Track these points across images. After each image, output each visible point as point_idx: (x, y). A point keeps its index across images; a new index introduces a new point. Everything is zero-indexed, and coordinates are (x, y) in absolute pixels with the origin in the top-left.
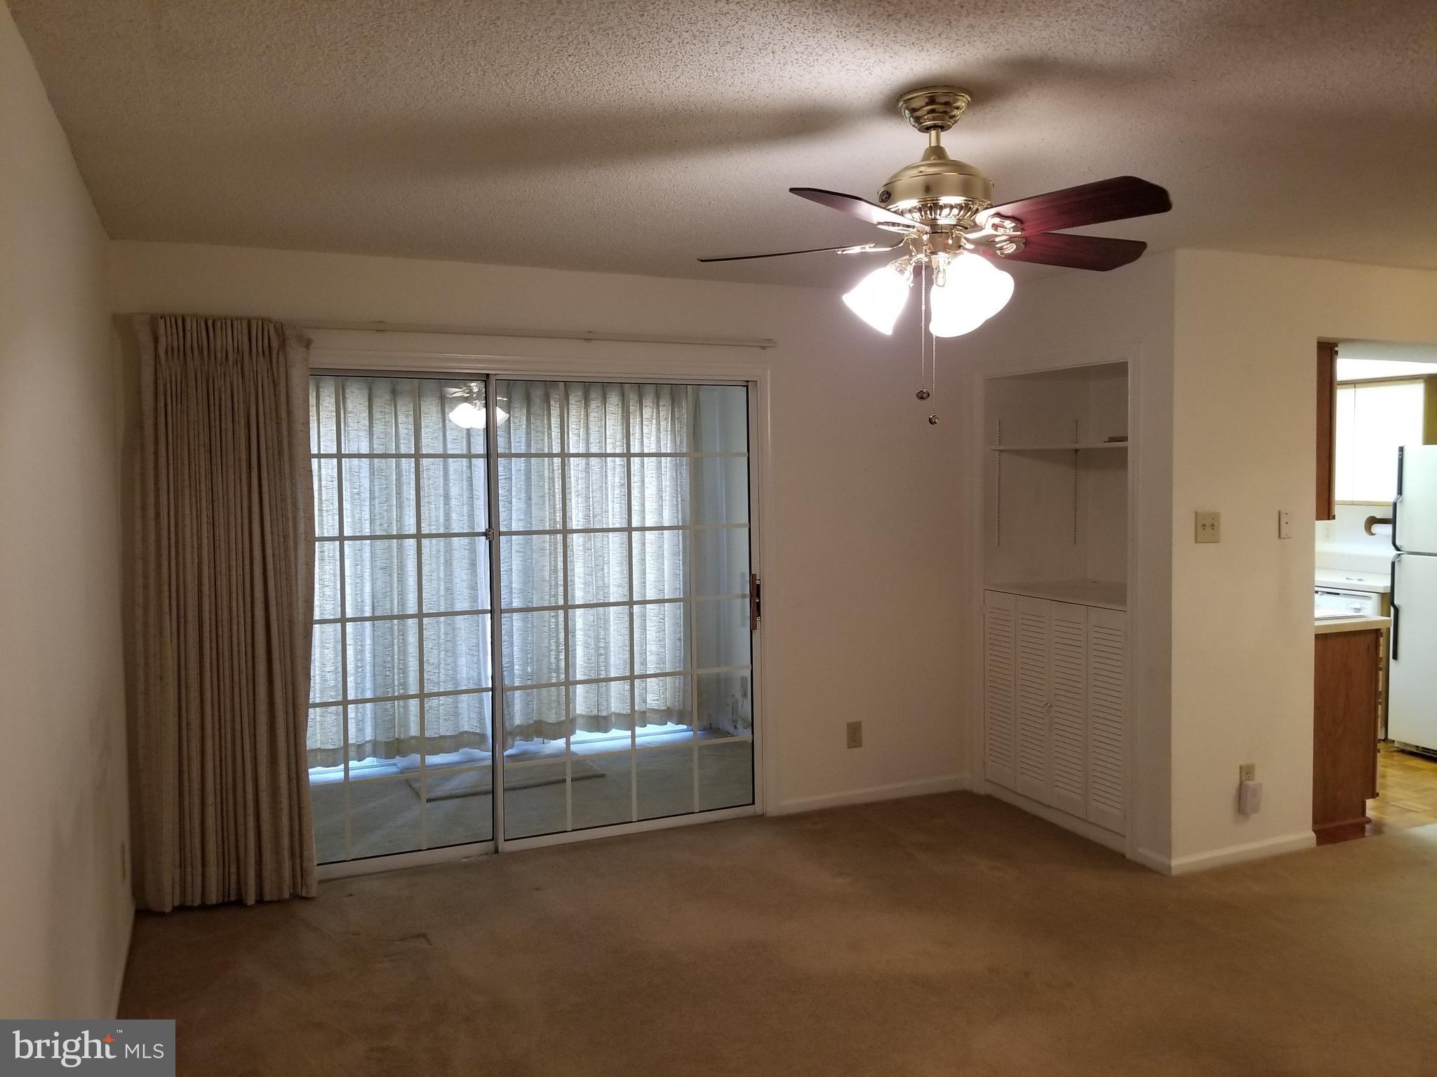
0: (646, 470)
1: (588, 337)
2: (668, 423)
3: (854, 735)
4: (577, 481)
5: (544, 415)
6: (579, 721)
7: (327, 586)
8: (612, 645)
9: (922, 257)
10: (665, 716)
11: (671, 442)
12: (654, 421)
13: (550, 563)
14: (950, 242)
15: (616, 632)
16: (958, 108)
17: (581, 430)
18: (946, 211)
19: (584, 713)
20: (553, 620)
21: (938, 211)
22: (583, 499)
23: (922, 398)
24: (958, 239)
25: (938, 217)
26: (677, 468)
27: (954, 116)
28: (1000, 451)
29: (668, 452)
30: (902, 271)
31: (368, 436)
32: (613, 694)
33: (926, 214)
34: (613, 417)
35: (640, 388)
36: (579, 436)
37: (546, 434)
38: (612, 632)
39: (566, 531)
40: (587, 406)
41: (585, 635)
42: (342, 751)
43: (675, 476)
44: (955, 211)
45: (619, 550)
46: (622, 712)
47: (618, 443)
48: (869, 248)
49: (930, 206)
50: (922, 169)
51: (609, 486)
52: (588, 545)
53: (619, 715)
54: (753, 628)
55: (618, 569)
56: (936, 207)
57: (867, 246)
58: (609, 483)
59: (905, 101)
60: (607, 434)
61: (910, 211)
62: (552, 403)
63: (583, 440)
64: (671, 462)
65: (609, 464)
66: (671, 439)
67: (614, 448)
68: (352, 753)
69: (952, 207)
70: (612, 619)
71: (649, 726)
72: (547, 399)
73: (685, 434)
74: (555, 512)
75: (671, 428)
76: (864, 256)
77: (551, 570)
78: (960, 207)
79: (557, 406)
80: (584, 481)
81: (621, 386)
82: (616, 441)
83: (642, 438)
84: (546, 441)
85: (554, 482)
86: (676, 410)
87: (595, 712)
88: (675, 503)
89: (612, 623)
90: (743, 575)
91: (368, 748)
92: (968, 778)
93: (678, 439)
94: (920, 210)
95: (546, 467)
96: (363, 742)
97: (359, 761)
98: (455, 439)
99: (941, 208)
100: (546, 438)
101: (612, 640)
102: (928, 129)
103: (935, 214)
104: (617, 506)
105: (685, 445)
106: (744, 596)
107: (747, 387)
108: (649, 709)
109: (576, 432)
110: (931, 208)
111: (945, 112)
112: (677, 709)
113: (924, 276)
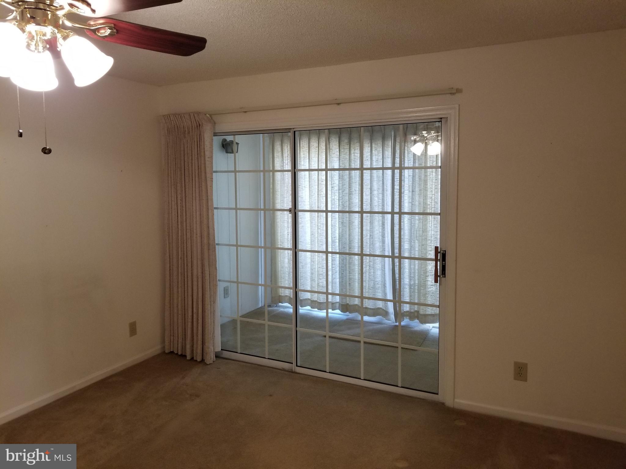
7: (320, 229)
31: (338, 160)
39: (327, 211)
42: (325, 304)
68: (330, 305)
91: (337, 305)
96: (334, 302)
97: (332, 310)
98: (377, 160)
107: (441, 122)
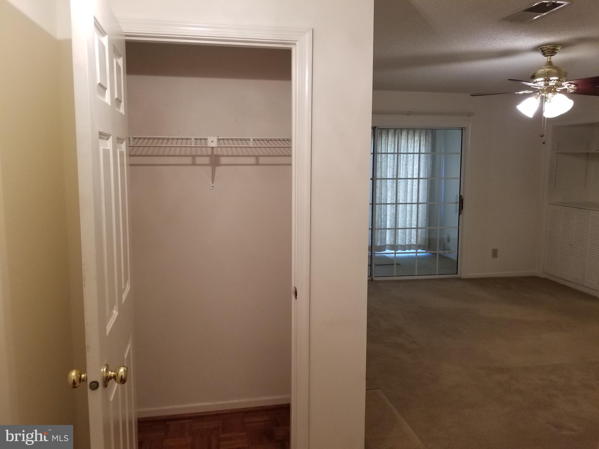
0: (415, 159)
1: (409, 113)
2: (424, 142)
3: (495, 253)
4: (390, 163)
5: (380, 140)
6: (387, 247)
8: (400, 221)
9: (543, 94)
10: (418, 247)
11: (424, 149)
12: (419, 141)
13: (380, 191)
14: (553, 90)
15: (401, 217)
16: (557, 50)
17: (392, 145)
18: (552, 81)
19: (389, 244)
20: (380, 211)
21: (550, 81)
22: (392, 169)
23: (542, 136)
24: (555, 89)
25: (549, 83)
26: (426, 159)
27: (556, 52)
28: (557, 153)
29: (423, 152)
30: (537, 98)
32: (399, 238)
33: (546, 82)
34: (404, 140)
35: (414, 130)
36: (392, 147)
37: (380, 146)
38: (400, 216)
39: (397, 179)
40: (395, 136)
41: (390, 217)
43: (425, 161)
44: (555, 81)
45: (404, 187)
46: (402, 244)
47: (405, 149)
48: (526, 92)
49: (547, 80)
50: (546, 69)
51: (401, 165)
52: (393, 186)
53: (401, 245)
54: (460, 213)
55: (403, 194)
56: (549, 80)
57: (526, 91)
58: (401, 164)
59: (540, 48)
60: (402, 146)
61: (541, 81)
62: (383, 135)
63: (393, 148)
64: (424, 156)
65: (401, 157)
66: (425, 148)
67: (404, 151)
69: (554, 80)
70: (400, 212)
71: (412, 250)
72: (381, 134)
73: (430, 146)
74: (382, 174)
75: (425, 144)
76: (524, 94)
77: (380, 194)
78: (557, 80)
79: (384, 136)
80: (392, 163)
81: (408, 130)
82: (404, 149)
83: (414, 148)
84: (380, 149)
85: (382, 163)
86: (427, 137)
87: (393, 244)
88: (425, 171)
89: (400, 213)
90: (457, 196)
92: (537, 272)
93: (427, 148)
94: (544, 81)
95: (380, 158)
99: (551, 80)
100: (380, 148)
101: (400, 219)
102: (547, 56)
103: (549, 82)
104: (404, 172)
105: (430, 150)
106: (457, 203)
107: (462, 130)
108: (412, 244)
109: (391, 145)
110: (548, 81)
111: (553, 52)
112: (422, 245)
113: (543, 100)
